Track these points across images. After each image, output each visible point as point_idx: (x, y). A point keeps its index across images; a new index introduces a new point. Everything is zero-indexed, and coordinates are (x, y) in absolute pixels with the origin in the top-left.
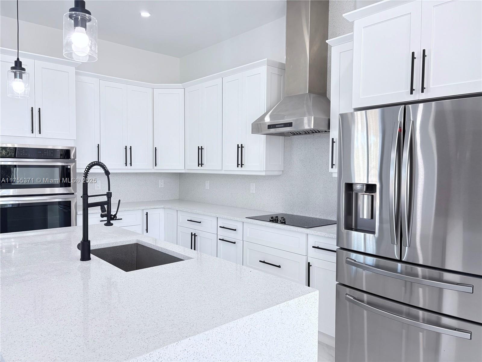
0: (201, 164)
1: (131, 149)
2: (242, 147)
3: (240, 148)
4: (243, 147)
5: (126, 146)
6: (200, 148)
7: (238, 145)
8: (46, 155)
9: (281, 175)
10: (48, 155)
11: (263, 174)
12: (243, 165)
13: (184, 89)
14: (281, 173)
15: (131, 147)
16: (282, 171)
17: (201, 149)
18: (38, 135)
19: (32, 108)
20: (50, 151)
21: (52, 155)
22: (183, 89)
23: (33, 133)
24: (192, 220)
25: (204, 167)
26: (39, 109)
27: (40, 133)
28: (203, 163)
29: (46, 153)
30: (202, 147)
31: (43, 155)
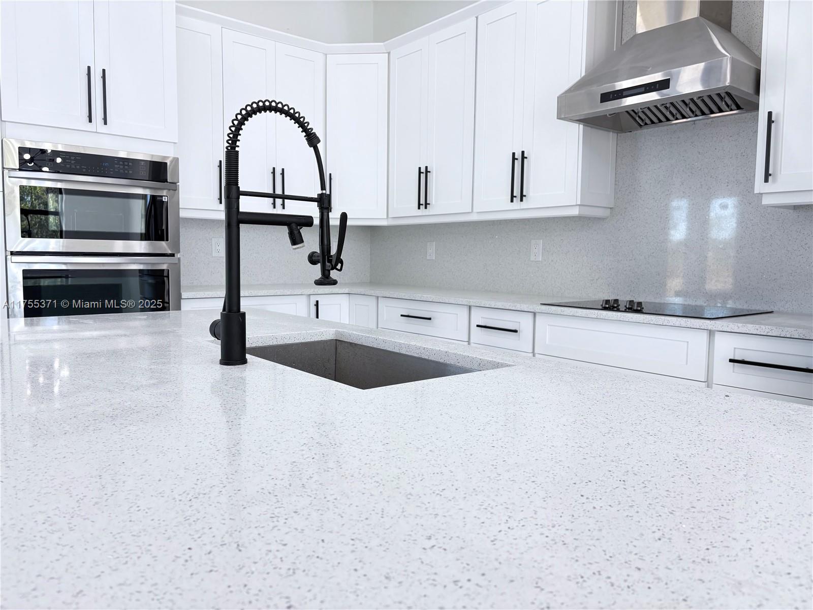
0: (423, 203)
1: (283, 174)
2: (523, 157)
3: (519, 161)
4: (526, 158)
5: (274, 168)
6: (423, 170)
7: (514, 154)
8: (119, 170)
9: (608, 217)
10: (122, 171)
11: (575, 212)
12: (524, 198)
13: (389, 53)
14: (607, 213)
15: (283, 170)
16: (611, 208)
17: (424, 174)
18: (102, 128)
19: (89, 68)
20: (126, 163)
21: (131, 172)
22: (387, 54)
23: (90, 121)
24: (410, 315)
25: (430, 210)
26: (104, 71)
27: (105, 123)
28: (428, 202)
29: (119, 167)
30: (426, 168)
31: (111, 171)
